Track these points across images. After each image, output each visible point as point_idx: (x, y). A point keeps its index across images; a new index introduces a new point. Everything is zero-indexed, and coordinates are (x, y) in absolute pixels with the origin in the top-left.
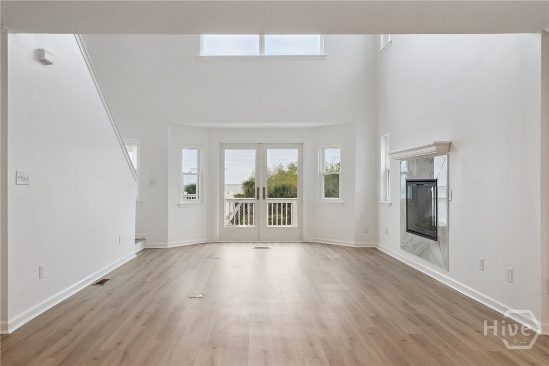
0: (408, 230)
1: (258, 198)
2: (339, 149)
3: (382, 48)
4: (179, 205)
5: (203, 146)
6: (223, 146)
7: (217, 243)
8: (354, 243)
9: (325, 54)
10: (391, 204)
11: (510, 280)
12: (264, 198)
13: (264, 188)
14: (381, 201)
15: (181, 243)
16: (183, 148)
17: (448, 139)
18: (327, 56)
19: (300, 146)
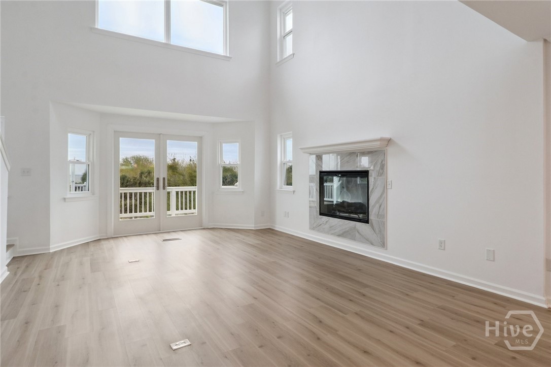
0: (321, 214)
1: (158, 188)
2: (238, 144)
3: (278, 61)
4: (65, 199)
5: (94, 132)
6: (118, 134)
7: (112, 238)
8: (253, 226)
9: (230, 56)
10: (294, 192)
11: (492, 259)
12: (164, 188)
13: (164, 179)
14: (278, 189)
15: (68, 244)
16: (70, 132)
17: (387, 135)
18: (231, 58)
19: (200, 139)
